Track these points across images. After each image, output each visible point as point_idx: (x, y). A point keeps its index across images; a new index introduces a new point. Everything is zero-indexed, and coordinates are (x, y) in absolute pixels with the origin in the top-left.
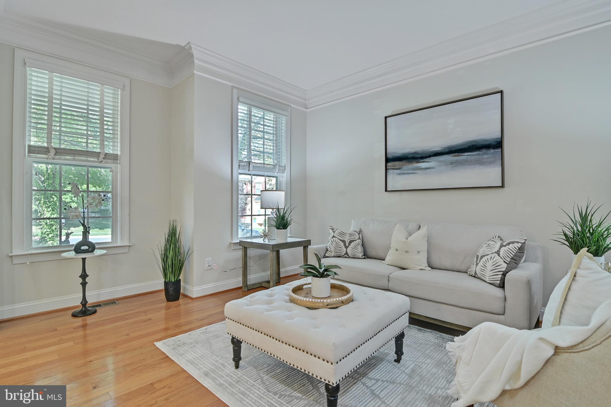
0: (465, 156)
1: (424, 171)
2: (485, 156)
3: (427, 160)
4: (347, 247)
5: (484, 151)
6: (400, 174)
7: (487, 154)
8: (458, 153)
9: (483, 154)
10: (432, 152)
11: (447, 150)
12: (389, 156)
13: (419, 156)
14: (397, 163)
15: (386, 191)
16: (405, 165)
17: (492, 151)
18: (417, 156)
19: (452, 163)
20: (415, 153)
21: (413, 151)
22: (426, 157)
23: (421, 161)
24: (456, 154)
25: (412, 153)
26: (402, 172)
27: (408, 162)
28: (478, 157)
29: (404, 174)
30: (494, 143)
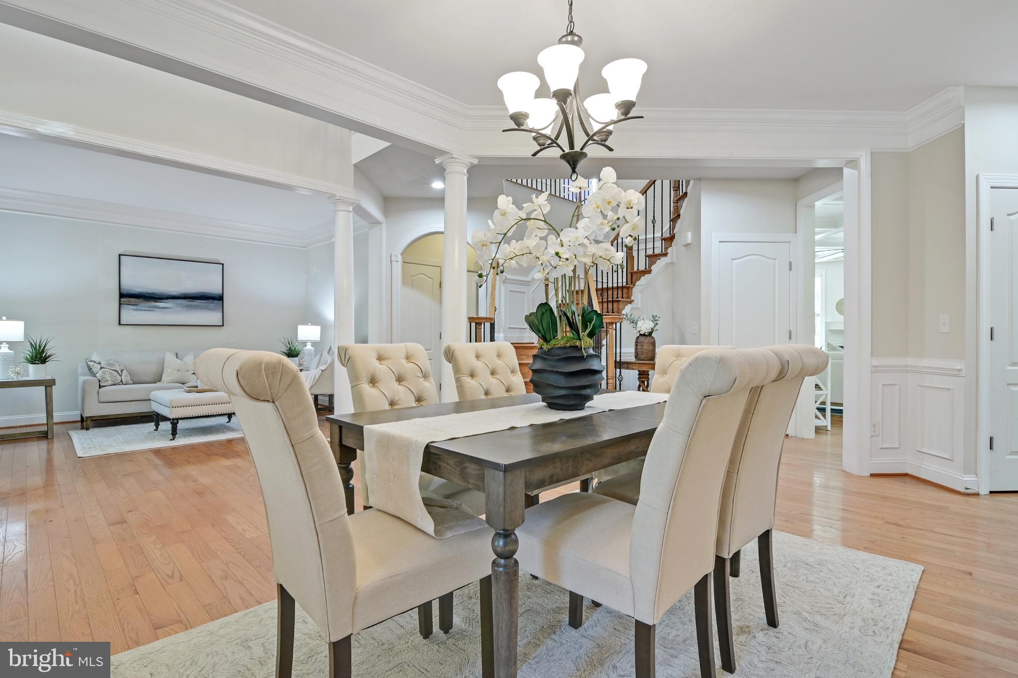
0: (197, 302)
1: (162, 310)
2: (212, 305)
3: (165, 301)
4: (121, 376)
5: (211, 301)
6: (136, 310)
7: (212, 303)
8: (192, 299)
9: (210, 303)
10: (170, 295)
11: (183, 296)
12: (124, 292)
13: (157, 296)
14: (133, 300)
15: (120, 324)
16: (142, 302)
17: (216, 302)
18: (155, 296)
19: (187, 306)
20: (153, 293)
21: (150, 291)
22: (164, 299)
23: (159, 301)
24: (190, 300)
25: (150, 293)
26: (139, 308)
27: (146, 300)
28: (206, 304)
29: (141, 310)
30: (217, 297)
